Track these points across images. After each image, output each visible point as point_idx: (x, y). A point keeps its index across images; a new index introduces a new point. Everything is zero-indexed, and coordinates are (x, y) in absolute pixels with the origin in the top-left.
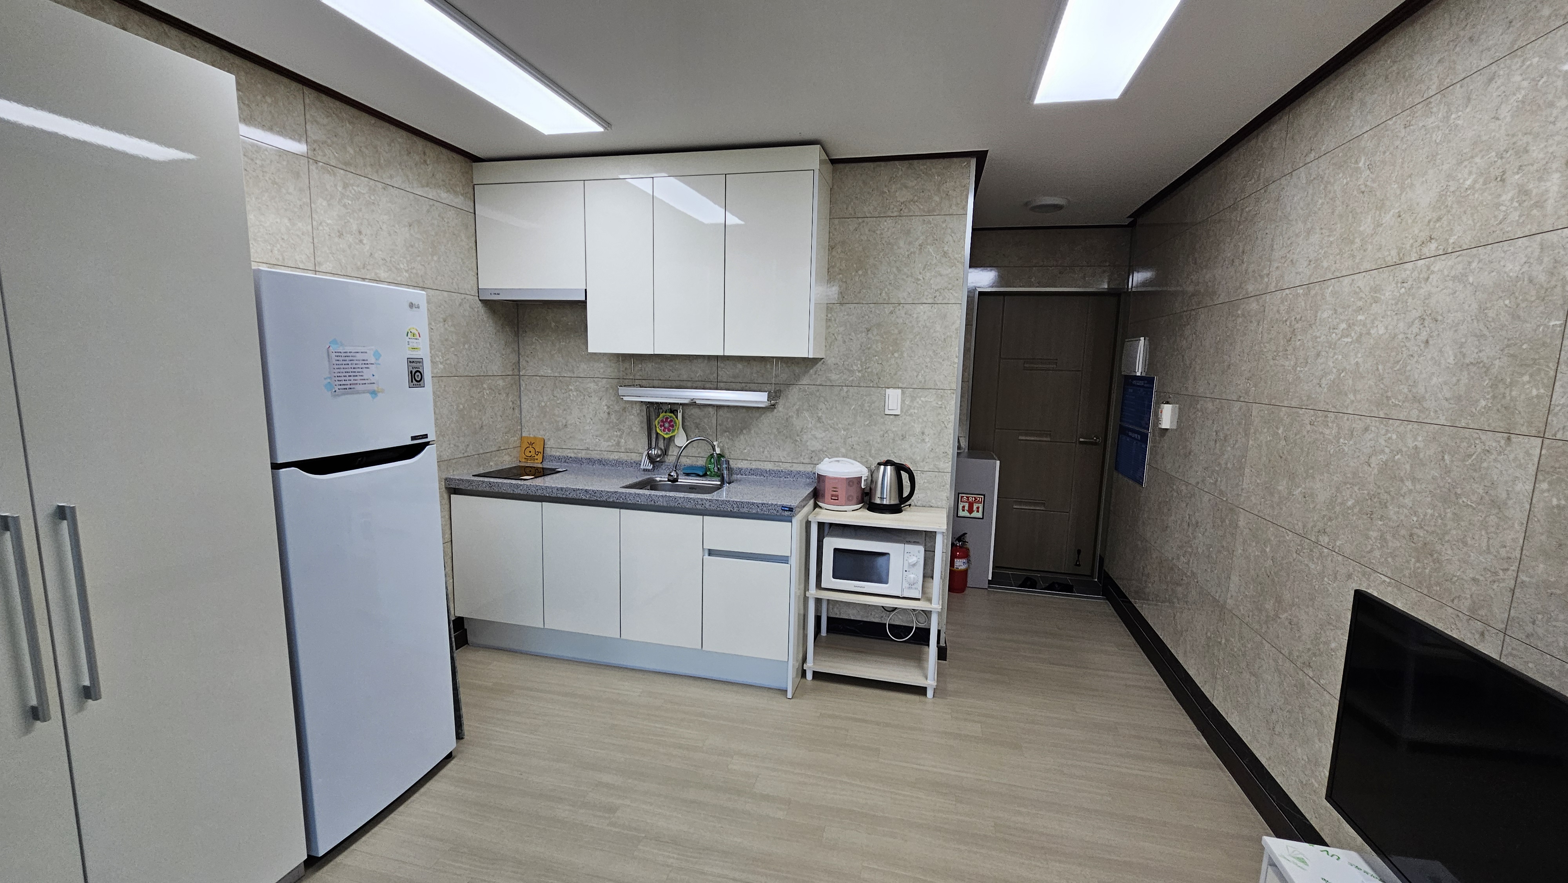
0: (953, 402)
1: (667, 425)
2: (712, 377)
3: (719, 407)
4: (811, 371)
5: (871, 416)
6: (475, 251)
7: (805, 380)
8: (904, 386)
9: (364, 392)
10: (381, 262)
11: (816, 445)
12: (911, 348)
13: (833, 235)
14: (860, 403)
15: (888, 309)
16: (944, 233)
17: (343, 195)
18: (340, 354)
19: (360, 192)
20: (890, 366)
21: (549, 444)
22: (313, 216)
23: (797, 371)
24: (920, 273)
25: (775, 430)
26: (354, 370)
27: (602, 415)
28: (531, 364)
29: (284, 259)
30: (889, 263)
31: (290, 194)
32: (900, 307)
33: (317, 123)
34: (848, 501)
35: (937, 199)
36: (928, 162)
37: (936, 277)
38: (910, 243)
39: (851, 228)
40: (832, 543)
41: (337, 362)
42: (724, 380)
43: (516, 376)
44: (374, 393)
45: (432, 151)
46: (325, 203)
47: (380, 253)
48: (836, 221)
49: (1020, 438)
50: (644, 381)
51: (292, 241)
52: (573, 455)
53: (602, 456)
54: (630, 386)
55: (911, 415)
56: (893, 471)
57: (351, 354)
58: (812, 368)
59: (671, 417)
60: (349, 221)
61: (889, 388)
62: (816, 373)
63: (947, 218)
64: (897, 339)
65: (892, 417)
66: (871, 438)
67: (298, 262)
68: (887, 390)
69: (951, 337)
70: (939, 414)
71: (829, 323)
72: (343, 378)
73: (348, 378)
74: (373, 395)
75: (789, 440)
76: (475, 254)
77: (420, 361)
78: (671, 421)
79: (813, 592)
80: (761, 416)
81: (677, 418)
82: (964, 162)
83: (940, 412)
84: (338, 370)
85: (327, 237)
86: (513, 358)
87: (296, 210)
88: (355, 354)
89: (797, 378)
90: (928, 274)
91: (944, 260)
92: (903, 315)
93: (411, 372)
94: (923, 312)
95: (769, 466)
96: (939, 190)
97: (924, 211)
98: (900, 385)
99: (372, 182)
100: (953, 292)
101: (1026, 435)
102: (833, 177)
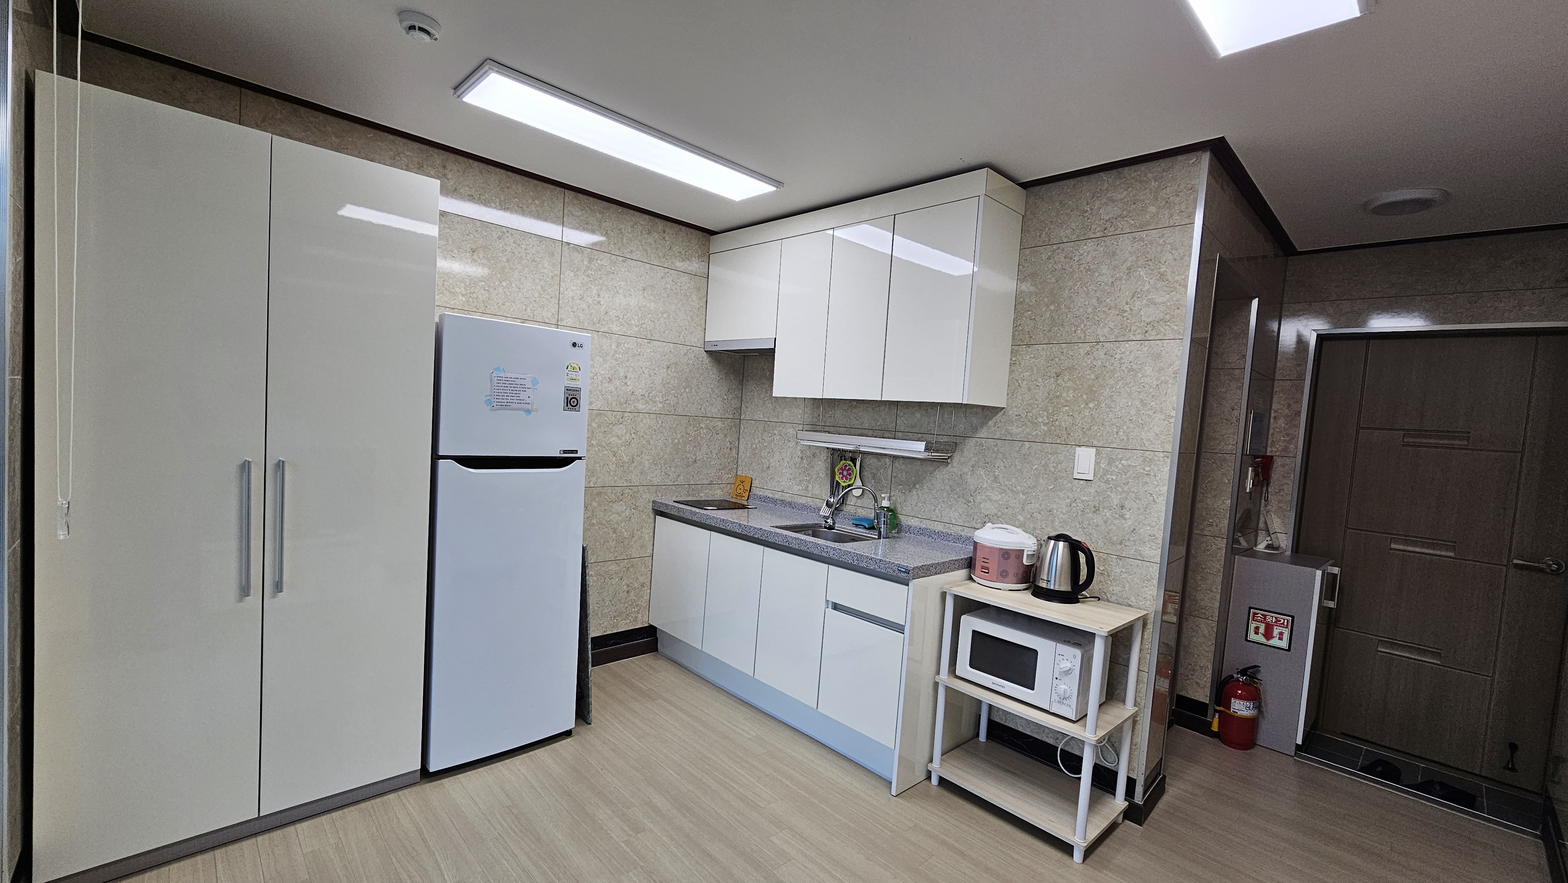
0: (1167, 469)
1: (845, 473)
2: (890, 427)
3: (895, 457)
4: (990, 422)
5: (1056, 479)
6: (704, 310)
7: (983, 433)
8: (1100, 444)
9: (519, 409)
10: (614, 319)
11: (988, 508)
12: (1111, 397)
13: (1023, 267)
14: (1043, 463)
15: (1084, 349)
16: (1162, 251)
17: (588, 268)
18: (501, 379)
19: (602, 265)
20: (1084, 418)
21: (756, 483)
22: (561, 284)
23: (974, 420)
24: (1127, 304)
25: (948, 488)
26: (512, 392)
27: (796, 459)
28: (749, 409)
29: (534, 316)
30: (1087, 294)
31: (545, 268)
32: (1099, 347)
33: (573, 215)
34: (1003, 576)
35: (1152, 209)
36: (1143, 167)
37: (1148, 306)
38: (1115, 268)
39: (1044, 257)
40: (971, 624)
41: (498, 385)
42: (902, 430)
43: (736, 420)
44: (528, 411)
45: (670, 228)
46: (572, 274)
47: (615, 311)
48: (1028, 251)
49: (1393, 546)
50: (832, 428)
51: (542, 303)
52: (771, 495)
53: (793, 499)
54: (821, 431)
55: (1107, 482)
56: (1066, 550)
57: (510, 379)
58: (991, 419)
59: (849, 465)
60: (590, 287)
61: (1080, 446)
62: (994, 426)
63: (1166, 231)
64: (1093, 386)
65: (1082, 482)
66: (1055, 506)
67: (545, 318)
68: (1078, 449)
69: (1166, 382)
70: (1146, 483)
71: (1014, 368)
72: (501, 397)
73: (506, 397)
74: (528, 413)
75: (961, 499)
76: (704, 313)
77: (578, 390)
78: (849, 469)
79: (944, 676)
80: (935, 470)
81: (855, 466)
82: (1192, 158)
83: (1148, 480)
84: (498, 391)
85: (571, 299)
86: (735, 403)
87: (548, 280)
88: (514, 380)
89: (975, 429)
90: (1138, 303)
91: (1160, 284)
92: (1103, 356)
93: (567, 398)
94: (1130, 351)
95: (939, 527)
96: (1156, 198)
97: (1136, 227)
98: (1095, 443)
99: (613, 257)
100: (1171, 325)
101: (1406, 542)
102: (1027, 202)
